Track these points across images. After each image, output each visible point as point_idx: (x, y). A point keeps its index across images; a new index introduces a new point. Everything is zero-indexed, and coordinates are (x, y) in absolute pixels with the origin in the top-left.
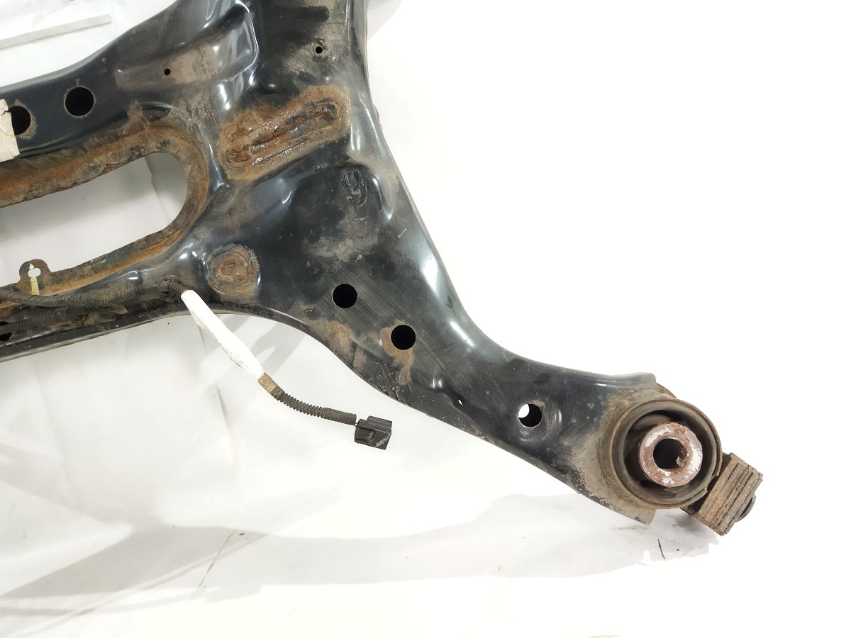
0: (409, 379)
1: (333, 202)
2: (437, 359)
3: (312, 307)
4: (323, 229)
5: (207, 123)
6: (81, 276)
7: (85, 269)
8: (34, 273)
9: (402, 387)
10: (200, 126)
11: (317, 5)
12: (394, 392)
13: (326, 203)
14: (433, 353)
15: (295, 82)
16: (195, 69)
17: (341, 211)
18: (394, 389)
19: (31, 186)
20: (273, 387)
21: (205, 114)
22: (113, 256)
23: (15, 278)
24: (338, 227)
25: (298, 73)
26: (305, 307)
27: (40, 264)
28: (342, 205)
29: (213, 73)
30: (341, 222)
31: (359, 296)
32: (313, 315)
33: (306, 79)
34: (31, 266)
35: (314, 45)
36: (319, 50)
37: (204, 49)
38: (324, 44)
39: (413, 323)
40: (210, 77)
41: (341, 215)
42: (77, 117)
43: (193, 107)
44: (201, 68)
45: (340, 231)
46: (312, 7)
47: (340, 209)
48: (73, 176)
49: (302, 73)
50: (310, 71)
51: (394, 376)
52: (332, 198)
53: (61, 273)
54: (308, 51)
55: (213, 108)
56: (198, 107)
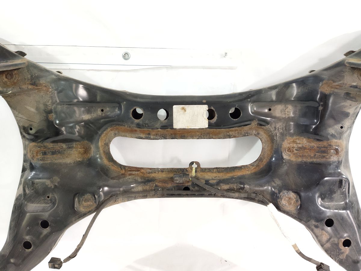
0: (345, 258)
1: (333, 187)
2: (357, 254)
3: (317, 223)
4: (327, 196)
5: (281, 134)
6: (212, 172)
7: (215, 170)
8: (195, 166)
9: (340, 259)
10: (278, 134)
11: (347, 111)
12: (336, 259)
13: (331, 187)
14: (356, 252)
15: (329, 137)
16: (281, 112)
17: (335, 191)
18: (336, 258)
19: (201, 134)
20: (297, 249)
21: (282, 131)
22: (227, 169)
23: (187, 166)
24: (332, 196)
25: (331, 134)
26: (314, 223)
27: (197, 163)
28: (336, 189)
29: (289, 116)
30: (334, 195)
31: (335, 224)
32: (317, 227)
33: (333, 136)
34: (194, 164)
35: (340, 125)
36: (342, 127)
37: (288, 106)
38: (344, 125)
39: (352, 240)
40: (287, 117)
41: (335, 193)
42: (233, 119)
43: (277, 127)
44: (284, 112)
45: (333, 198)
46: (345, 111)
47: (335, 190)
48: (219, 135)
49: (332, 134)
50: (336, 134)
51: (338, 255)
52: (334, 186)
53: (205, 169)
54: (338, 127)
55: (285, 130)
56: (280, 128)
